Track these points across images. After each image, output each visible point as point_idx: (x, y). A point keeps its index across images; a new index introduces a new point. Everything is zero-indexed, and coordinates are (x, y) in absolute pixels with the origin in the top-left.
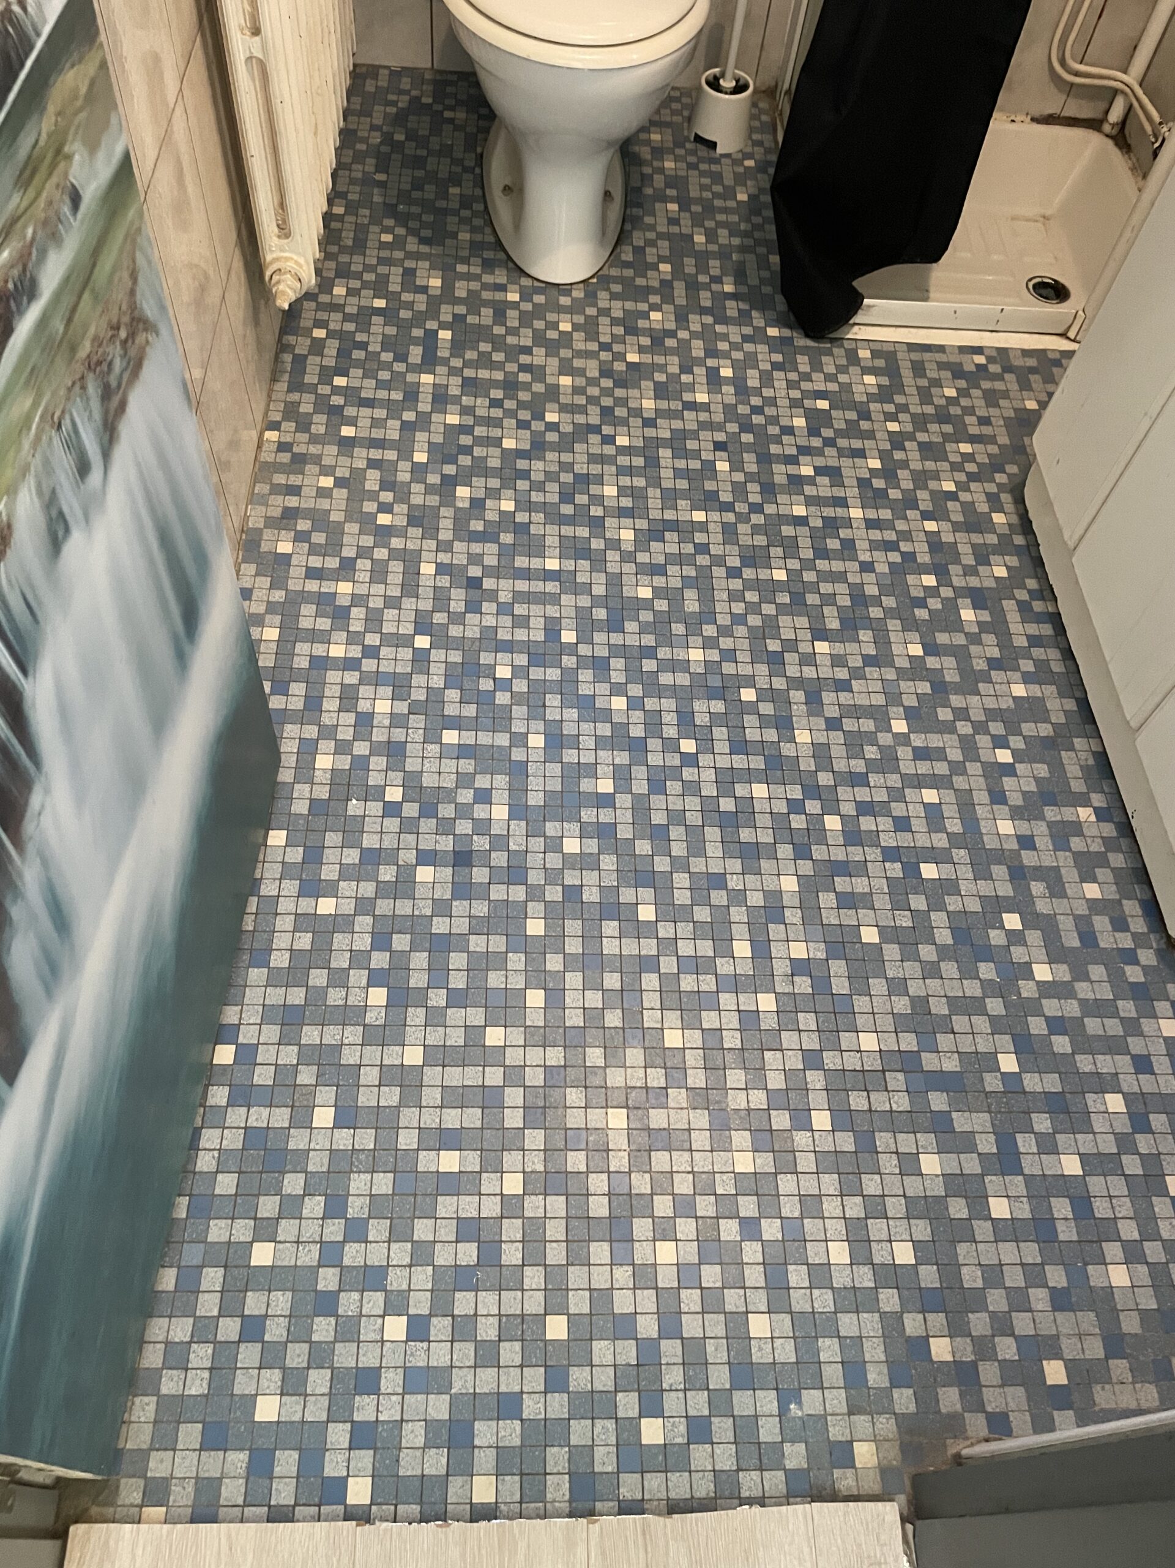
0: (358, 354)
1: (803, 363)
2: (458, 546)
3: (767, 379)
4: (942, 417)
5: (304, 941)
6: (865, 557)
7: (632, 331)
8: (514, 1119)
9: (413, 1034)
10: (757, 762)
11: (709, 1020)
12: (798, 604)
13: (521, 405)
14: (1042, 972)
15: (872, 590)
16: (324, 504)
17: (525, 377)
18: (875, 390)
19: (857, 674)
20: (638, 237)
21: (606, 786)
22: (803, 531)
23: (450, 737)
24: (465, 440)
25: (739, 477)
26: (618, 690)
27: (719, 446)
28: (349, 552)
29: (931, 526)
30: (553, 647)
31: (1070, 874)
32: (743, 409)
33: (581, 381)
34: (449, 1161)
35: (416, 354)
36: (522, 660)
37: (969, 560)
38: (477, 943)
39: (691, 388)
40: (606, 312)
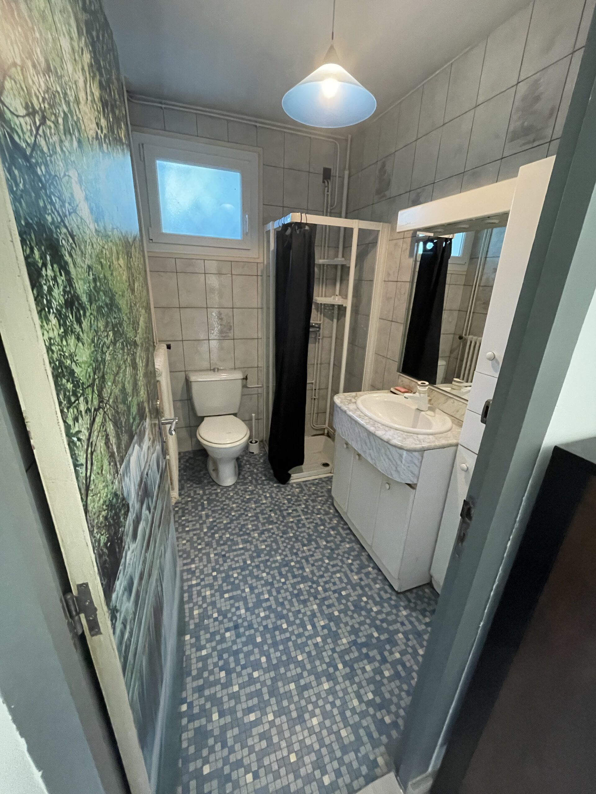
0: (186, 511)
1: (283, 490)
2: (219, 548)
3: (277, 495)
4: (314, 494)
5: (200, 665)
6: (308, 526)
7: (246, 491)
8: (266, 697)
9: (234, 682)
10: (299, 579)
11: (307, 649)
12: (297, 540)
13: (226, 513)
14: (375, 609)
15: (311, 533)
16: (184, 547)
17: (225, 507)
18: (299, 492)
19: (314, 552)
20: (243, 473)
21: (266, 596)
22: (293, 524)
23: (226, 596)
24: (215, 524)
25: (277, 516)
26: (264, 571)
27: (271, 511)
28: (193, 557)
29: (319, 516)
30: (245, 566)
31: (372, 584)
32: (274, 502)
33: (238, 505)
34: (252, 717)
35: (200, 508)
36: (239, 571)
37: (328, 521)
38: (245, 649)
39: (261, 500)
40: (239, 489)
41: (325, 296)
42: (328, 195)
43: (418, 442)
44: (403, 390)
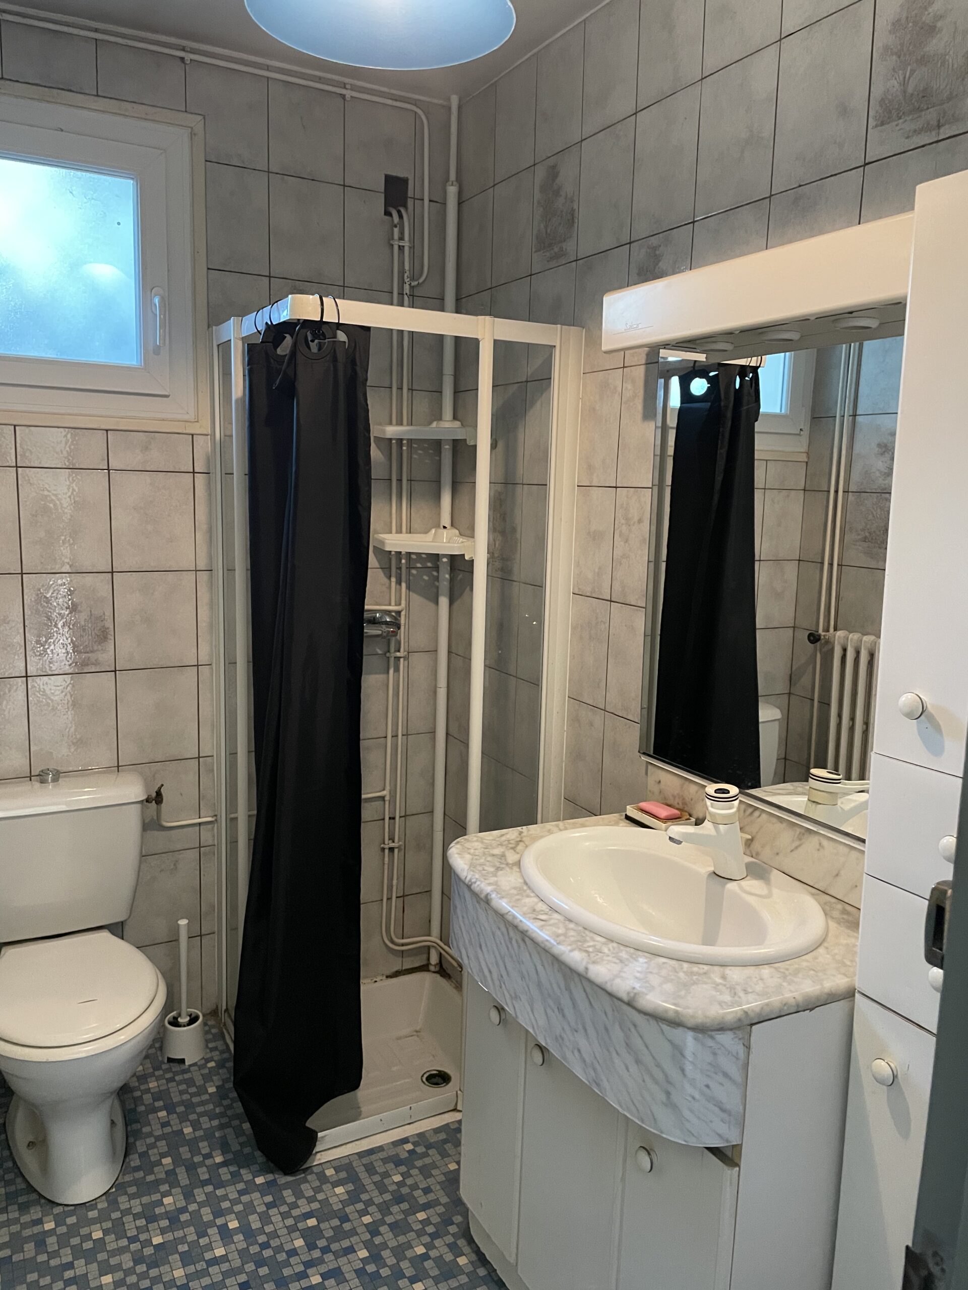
1: (287, 1194)
3: (265, 1219)
4: (399, 1199)
7: (152, 1219)
18: (346, 1197)
20: (141, 1146)
29: (419, 1287)
32: (254, 1249)
33: (119, 1275)
39: (210, 1247)
40: (128, 1211)
41: (410, 531)
42: (401, 248)
43: (727, 998)
44: (664, 812)
